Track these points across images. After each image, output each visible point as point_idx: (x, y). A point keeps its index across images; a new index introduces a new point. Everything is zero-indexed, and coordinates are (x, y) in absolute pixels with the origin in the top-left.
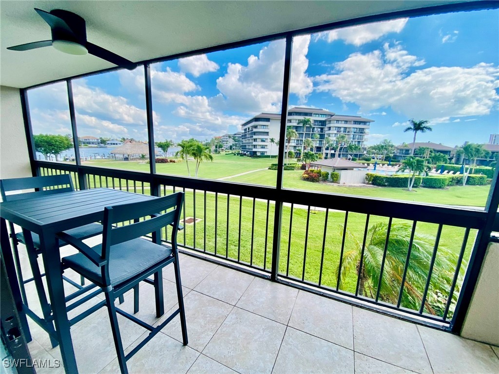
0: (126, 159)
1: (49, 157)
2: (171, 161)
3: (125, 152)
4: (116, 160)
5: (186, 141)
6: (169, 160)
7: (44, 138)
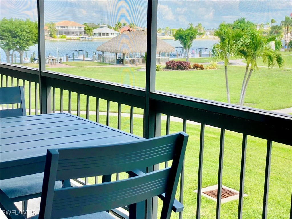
0: (120, 61)
1: (12, 55)
2: (196, 67)
3: (119, 49)
4: (104, 63)
5: (229, 25)
6: (192, 65)
7: (7, 25)
